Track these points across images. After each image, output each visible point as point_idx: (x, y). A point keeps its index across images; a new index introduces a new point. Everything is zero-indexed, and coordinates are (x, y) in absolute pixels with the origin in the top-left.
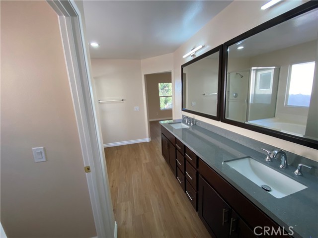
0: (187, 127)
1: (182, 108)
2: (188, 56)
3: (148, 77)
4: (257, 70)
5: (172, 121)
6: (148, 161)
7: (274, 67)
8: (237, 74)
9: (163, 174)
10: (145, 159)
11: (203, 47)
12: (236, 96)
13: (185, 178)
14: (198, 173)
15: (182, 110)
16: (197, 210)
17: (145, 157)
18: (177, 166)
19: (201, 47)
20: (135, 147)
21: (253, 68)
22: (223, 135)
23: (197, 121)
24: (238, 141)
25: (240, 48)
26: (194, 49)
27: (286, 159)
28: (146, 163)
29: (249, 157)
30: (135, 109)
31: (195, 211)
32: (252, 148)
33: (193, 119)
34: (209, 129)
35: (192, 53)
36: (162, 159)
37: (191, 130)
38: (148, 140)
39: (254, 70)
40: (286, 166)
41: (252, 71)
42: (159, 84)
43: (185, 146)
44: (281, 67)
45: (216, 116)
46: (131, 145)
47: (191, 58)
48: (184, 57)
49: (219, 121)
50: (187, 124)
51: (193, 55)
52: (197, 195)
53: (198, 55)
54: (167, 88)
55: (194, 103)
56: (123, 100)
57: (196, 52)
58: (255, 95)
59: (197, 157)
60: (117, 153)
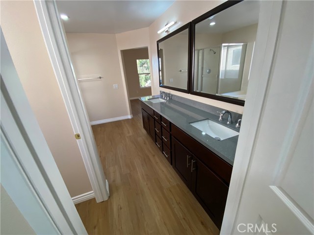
0: (163, 101)
1: (160, 84)
2: (162, 32)
3: (124, 53)
4: (228, 47)
5: (151, 97)
6: (131, 134)
7: (242, 44)
8: (211, 50)
9: (145, 143)
10: (129, 133)
11: (176, 23)
12: (209, 72)
13: (163, 142)
14: (171, 135)
15: (160, 86)
16: (171, 164)
17: (128, 132)
18: (156, 134)
19: (173, 23)
20: (118, 124)
21: (223, 44)
22: (192, 105)
23: (172, 95)
24: (202, 109)
25: (213, 24)
26: (167, 24)
27: (231, 117)
28: (130, 136)
29: (208, 119)
30: (114, 87)
31: (170, 164)
32: (212, 113)
33: (169, 94)
34: (182, 102)
35: (165, 28)
36: (144, 131)
37: (167, 103)
38: (130, 117)
39: (225, 46)
40: (232, 122)
41: (223, 48)
42: (137, 61)
43: (161, 116)
44: (248, 44)
45: (186, 89)
46: (114, 122)
47: (165, 34)
48: (159, 32)
49: (189, 93)
50: (164, 99)
51: (167, 31)
52: (171, 152)
53: (171, 31)
54: (145, 65)
55: (172, 80)
56: (100, 78)
57: (169, 28)
58: (226, 71)
59: (170, 122)
60: (101, 130)
